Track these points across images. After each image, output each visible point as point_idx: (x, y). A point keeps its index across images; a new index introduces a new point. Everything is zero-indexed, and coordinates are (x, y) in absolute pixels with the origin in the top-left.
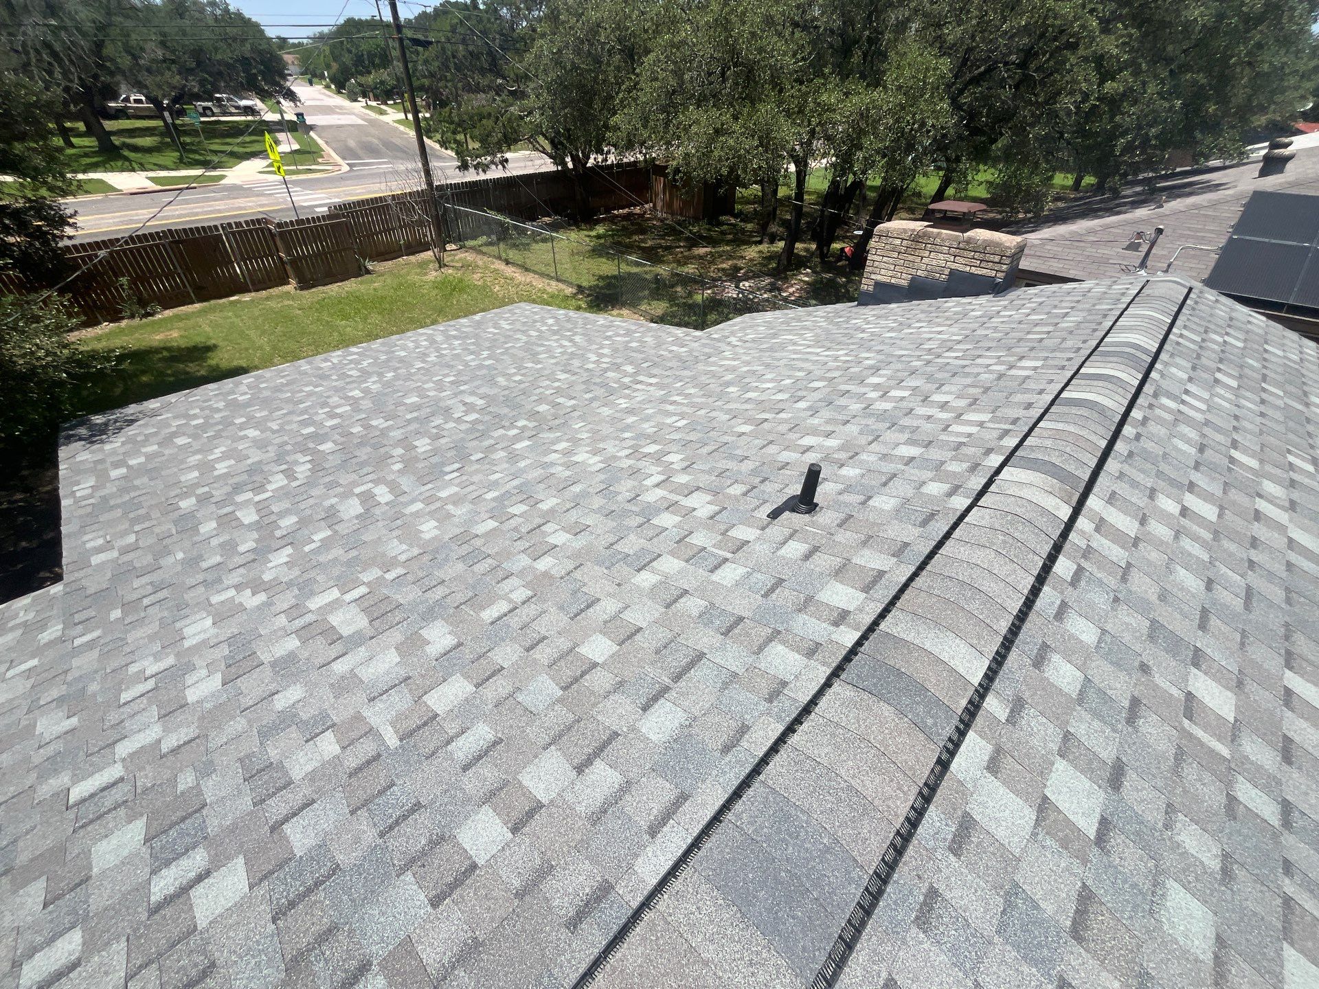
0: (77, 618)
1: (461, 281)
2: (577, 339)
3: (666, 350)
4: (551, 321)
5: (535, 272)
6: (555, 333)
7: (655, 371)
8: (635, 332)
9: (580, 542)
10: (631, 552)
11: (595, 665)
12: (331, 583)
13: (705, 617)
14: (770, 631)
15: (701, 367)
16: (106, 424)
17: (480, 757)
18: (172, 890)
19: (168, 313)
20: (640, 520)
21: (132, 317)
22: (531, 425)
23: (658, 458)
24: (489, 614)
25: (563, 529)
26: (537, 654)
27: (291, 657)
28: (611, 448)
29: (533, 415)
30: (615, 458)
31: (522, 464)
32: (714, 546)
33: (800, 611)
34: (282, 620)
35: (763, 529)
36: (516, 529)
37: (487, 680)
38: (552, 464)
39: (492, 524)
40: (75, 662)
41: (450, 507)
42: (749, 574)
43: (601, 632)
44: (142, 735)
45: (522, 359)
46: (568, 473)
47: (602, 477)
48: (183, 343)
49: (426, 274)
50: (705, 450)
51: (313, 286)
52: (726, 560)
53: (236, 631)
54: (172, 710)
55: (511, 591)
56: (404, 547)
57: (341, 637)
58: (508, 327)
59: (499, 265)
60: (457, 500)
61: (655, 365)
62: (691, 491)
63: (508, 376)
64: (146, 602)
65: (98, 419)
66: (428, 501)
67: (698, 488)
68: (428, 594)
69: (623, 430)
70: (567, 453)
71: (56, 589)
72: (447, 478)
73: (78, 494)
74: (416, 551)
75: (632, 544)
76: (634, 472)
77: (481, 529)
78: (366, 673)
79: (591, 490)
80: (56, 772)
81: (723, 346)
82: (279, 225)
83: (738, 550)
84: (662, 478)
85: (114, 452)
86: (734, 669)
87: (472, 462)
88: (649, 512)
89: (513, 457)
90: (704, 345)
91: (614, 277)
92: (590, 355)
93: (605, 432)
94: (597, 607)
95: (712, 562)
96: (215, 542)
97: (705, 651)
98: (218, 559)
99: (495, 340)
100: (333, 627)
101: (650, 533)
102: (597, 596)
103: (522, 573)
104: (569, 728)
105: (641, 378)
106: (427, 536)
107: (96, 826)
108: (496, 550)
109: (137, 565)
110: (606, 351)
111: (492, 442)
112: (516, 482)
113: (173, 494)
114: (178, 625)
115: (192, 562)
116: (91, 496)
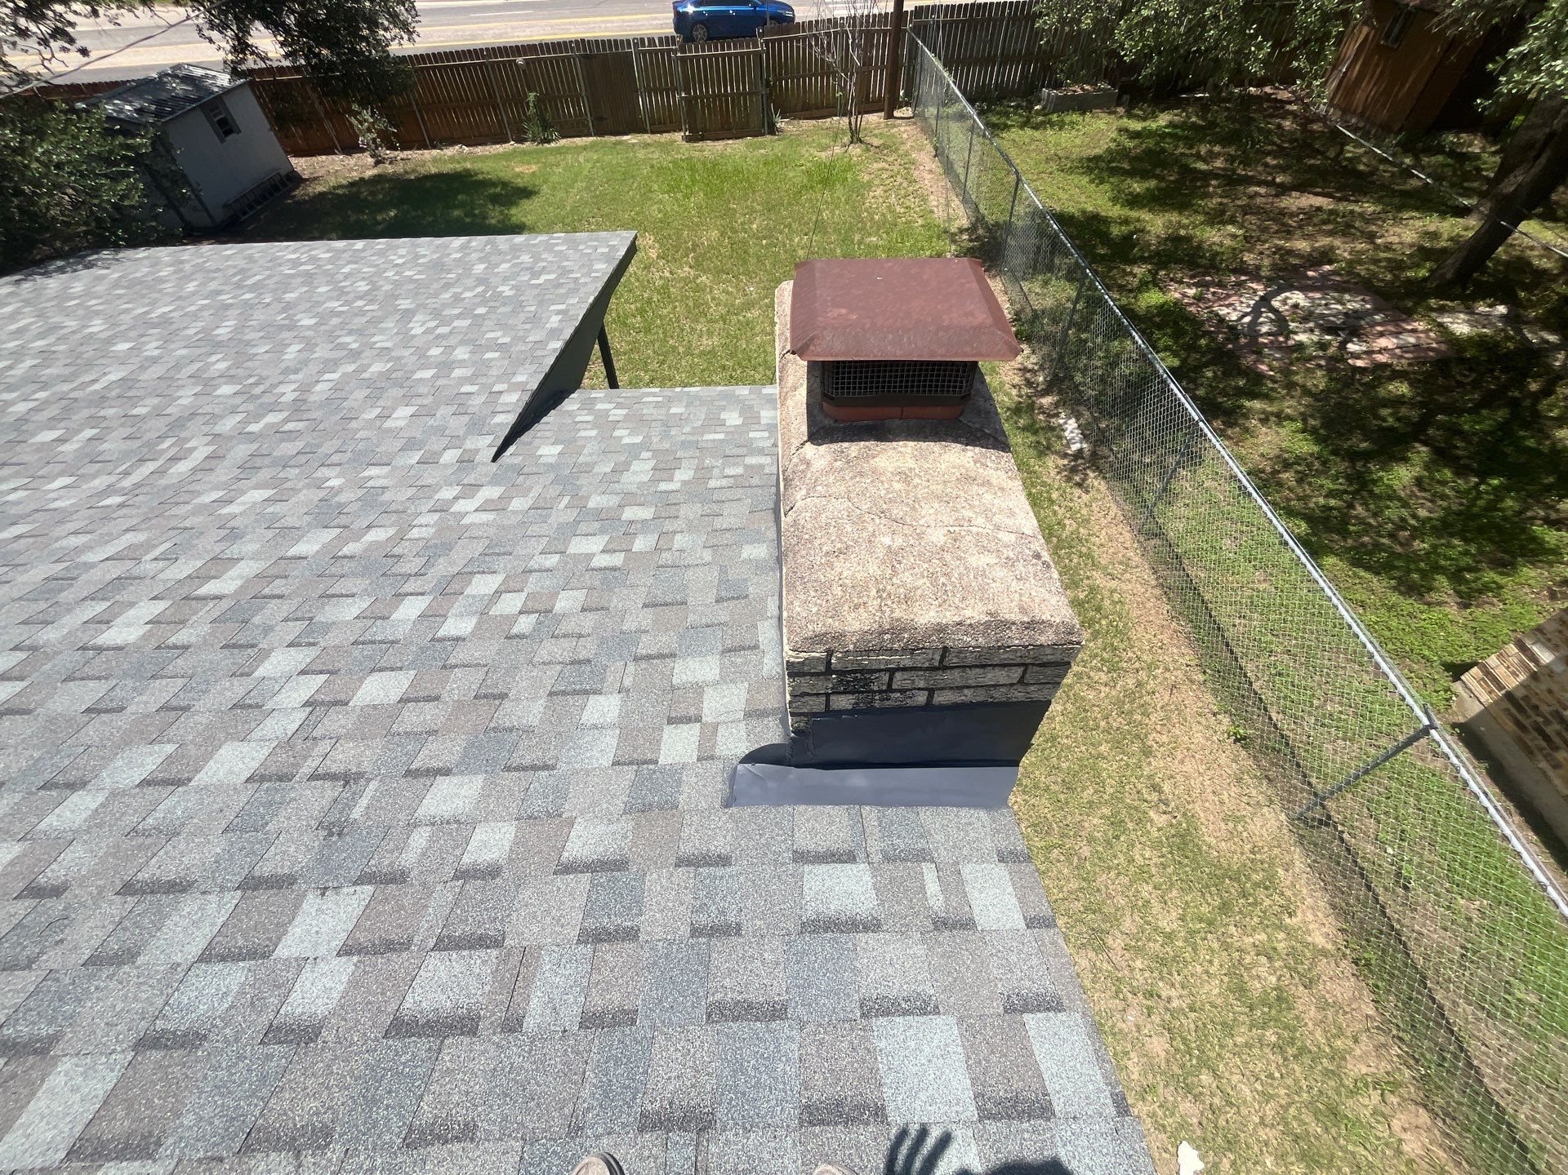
1: (850, 168)
49: (827, 148)
51: (703, 139)
59: (926, 156)
82: (681, 48)
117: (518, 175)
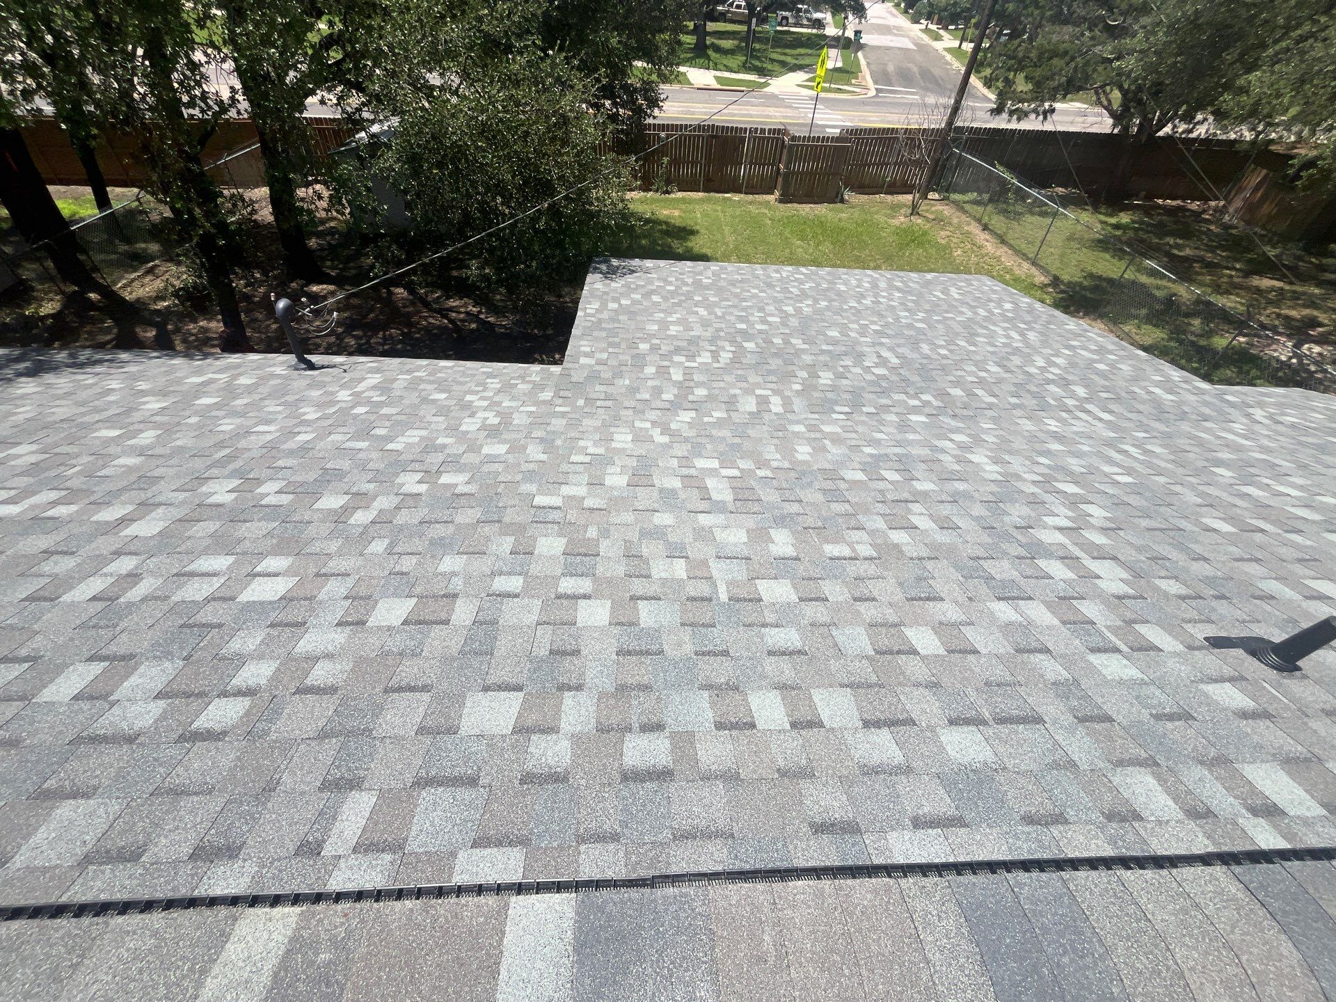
0: (562, 393)
1: (925, 233)
2: (1032, 336)
3: (1145, 388)
4: (1008, 306)
5: (1011, 247)
6: (1007, 320)
7: (1113, 407)
8: (1111, 352)
9: (943, 538)
10: (998, 577)
11: (914, 652)
12: (715, 455)
13: (1063, 689)
14: (1144, 755)
15: (1185, 427)
16: (618, 268)
17: (783, 654)
18: (569, 592)
19: (680, 195)
20: (1021, 552)
21: (657, 191)
22: (935, 403)
23: (1074, 502)
24: (831, 550)
25: (931, 516)
26: (862, 607)
27: (673, 492)
28: (1017, 464)
29: (942, 394)
30: (1018, 477)
31: (911, 437)
32: (1108, 627)
33: (1202, 763)
34: (675, 463)
35: (1191, 648)
36: (881, 492)
37: (811, 600)
38: (943, 451)
39: (860, 476)
40: (554, 421)
41: (827, 442)
42: (1143, 683)
43: (933, 629)
44: (575, 488)
45: (958, 334)
46: (957, 467)
47: (995, 489)
48: (678, 223)
49: (894, 217)
50: (1145, 523)
51: (791, 202)
52: (1118, 650)
53: (644, 454)
54: (596, 483)
55: (857, 543)
56: (778, 456)
57: (710, 499)
58: (957, 296)
59: (975, 229)
60: (836, 440)
61: (1118, 399)
62: (1100, 554)
63: (935, 346)
64: (599, 403)
65: (615, 262)
66: (812, 428)
67: (1114, 558)
68: (786, 505)
69: (1041, 453)
70: (962, 447)
71: (555, 369)
72: (835, 416)
73: (588, 311)
74: (786, 465)
75: (1002, 569)
76: (1034, 502)
77: (850, 475)
78: (720, 535)
79: (976, 495)
80: (531, 481)
81: (1235, 414)
82: (794, 138)
83: (1140, 649)
84: (1070, 524)
85: (615, 290)
86: (1076, 758)
87: (862, 412)
88: (1036, 550)
89: (904, 426)
90: (1206, 404)
91: (1110, 281)
92: (1036, 358)
93: (1016, 446)
94: (939, 605)
95: (1096, 641)
96: (650, 383)
97: (1046, 719)
98: (647, 396)
99: (938, 305)
100: (707, 488)
101: (1029, 572)
102: (943, 595)
103: (872, 533)
104: (870, 686)
105: (1090, 407)
106: (800, 457)
107: (542, 526)
108: (857, 500)
109: (602, 375)
110: (1059, 361)
111: (890, 403)
112: (897, 450)
113: (638, 335)
114: (612, 429)
115: (633, 390)
116: (593, 315)
117: (669, 217)
